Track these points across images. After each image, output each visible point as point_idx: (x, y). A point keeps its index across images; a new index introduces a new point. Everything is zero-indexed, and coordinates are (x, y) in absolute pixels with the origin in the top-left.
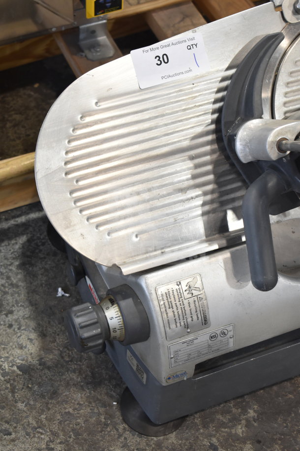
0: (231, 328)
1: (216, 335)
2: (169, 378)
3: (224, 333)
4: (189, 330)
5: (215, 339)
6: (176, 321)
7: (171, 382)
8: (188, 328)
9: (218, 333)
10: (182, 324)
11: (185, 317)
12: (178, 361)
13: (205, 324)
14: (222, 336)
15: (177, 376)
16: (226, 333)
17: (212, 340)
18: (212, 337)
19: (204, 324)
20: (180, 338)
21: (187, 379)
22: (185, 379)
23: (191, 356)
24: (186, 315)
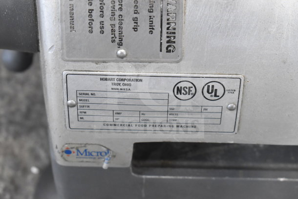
0: (234, 85)
1: (193, 90)
2: (68, 152)
3: (213, 91)
4: (121, 51)
5: (188, 96)
6: (90, 16)
7: (74, 161)
8: (120, 45)
9: (200, 84)
10: (107, 28)
11: (117, 13)
12: (86, 118)
13: (168, 51)
14: (208, 96)
15: (88, 154)
16: (220, 93)
17: (179, 96)
18: (179, 90)
19: (164, 49)
20: (97, 62)
21: (109, 169)
22: (105, 166)
23: (121, 119)
24: (121, 9)
